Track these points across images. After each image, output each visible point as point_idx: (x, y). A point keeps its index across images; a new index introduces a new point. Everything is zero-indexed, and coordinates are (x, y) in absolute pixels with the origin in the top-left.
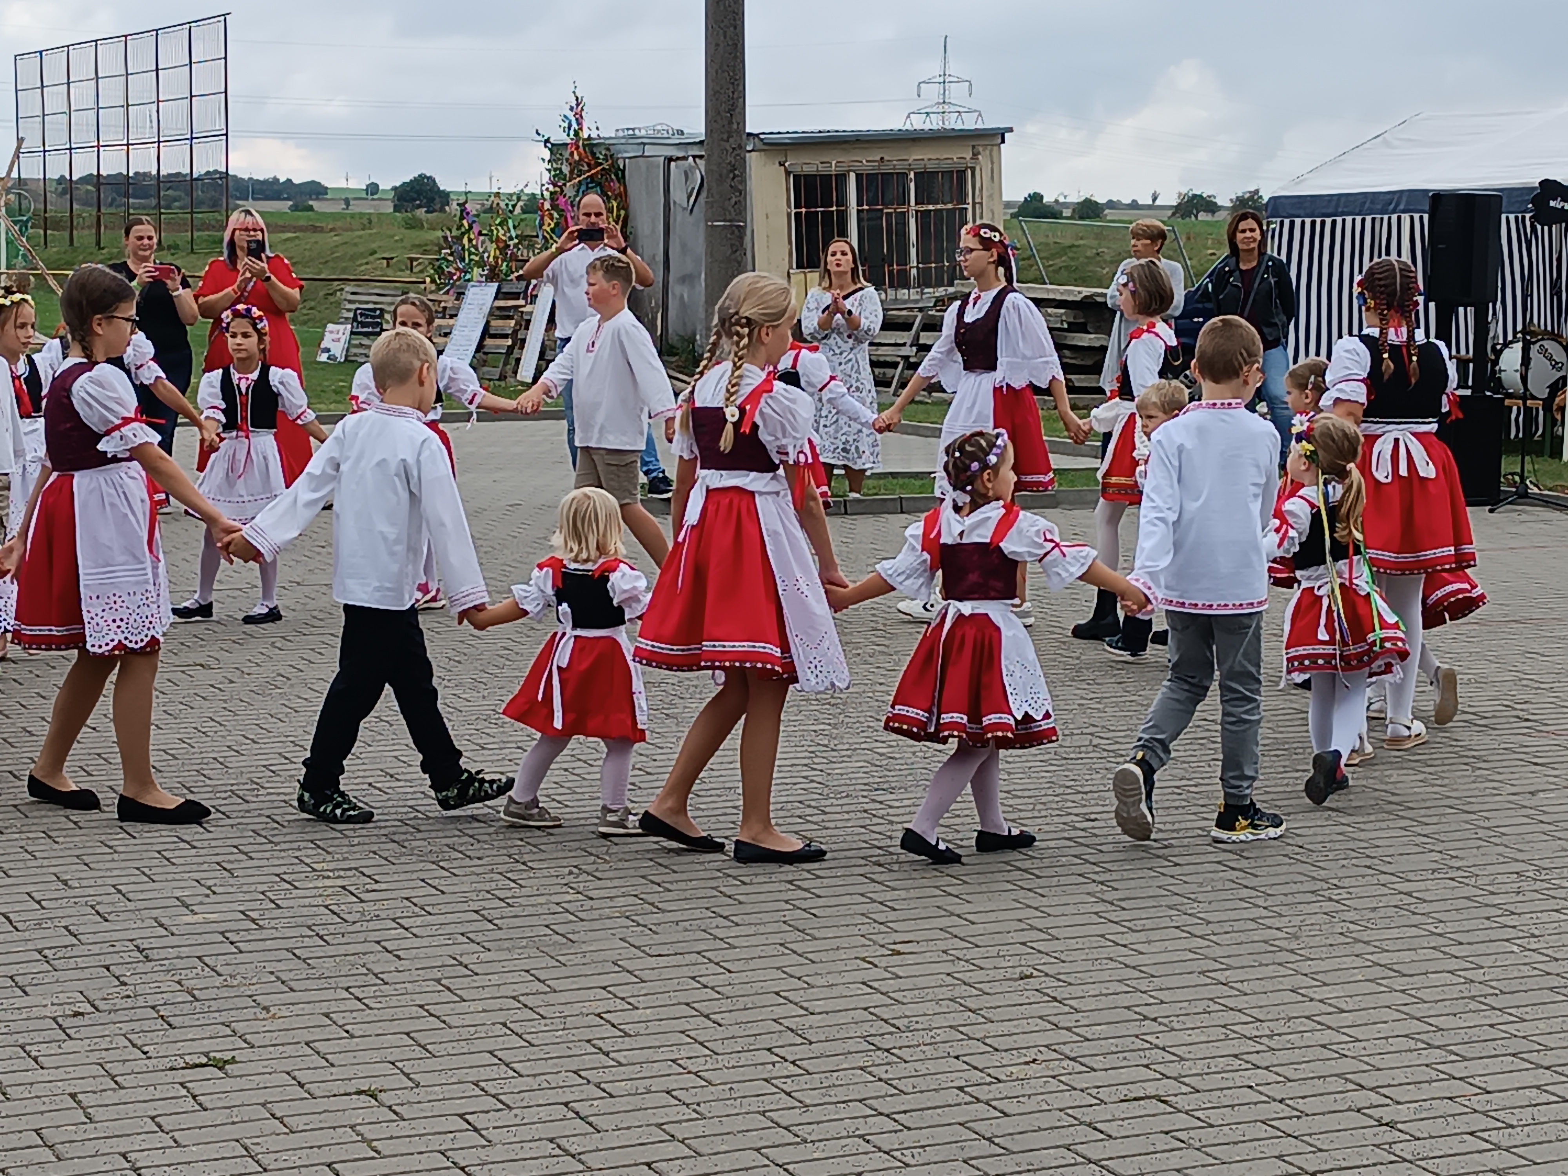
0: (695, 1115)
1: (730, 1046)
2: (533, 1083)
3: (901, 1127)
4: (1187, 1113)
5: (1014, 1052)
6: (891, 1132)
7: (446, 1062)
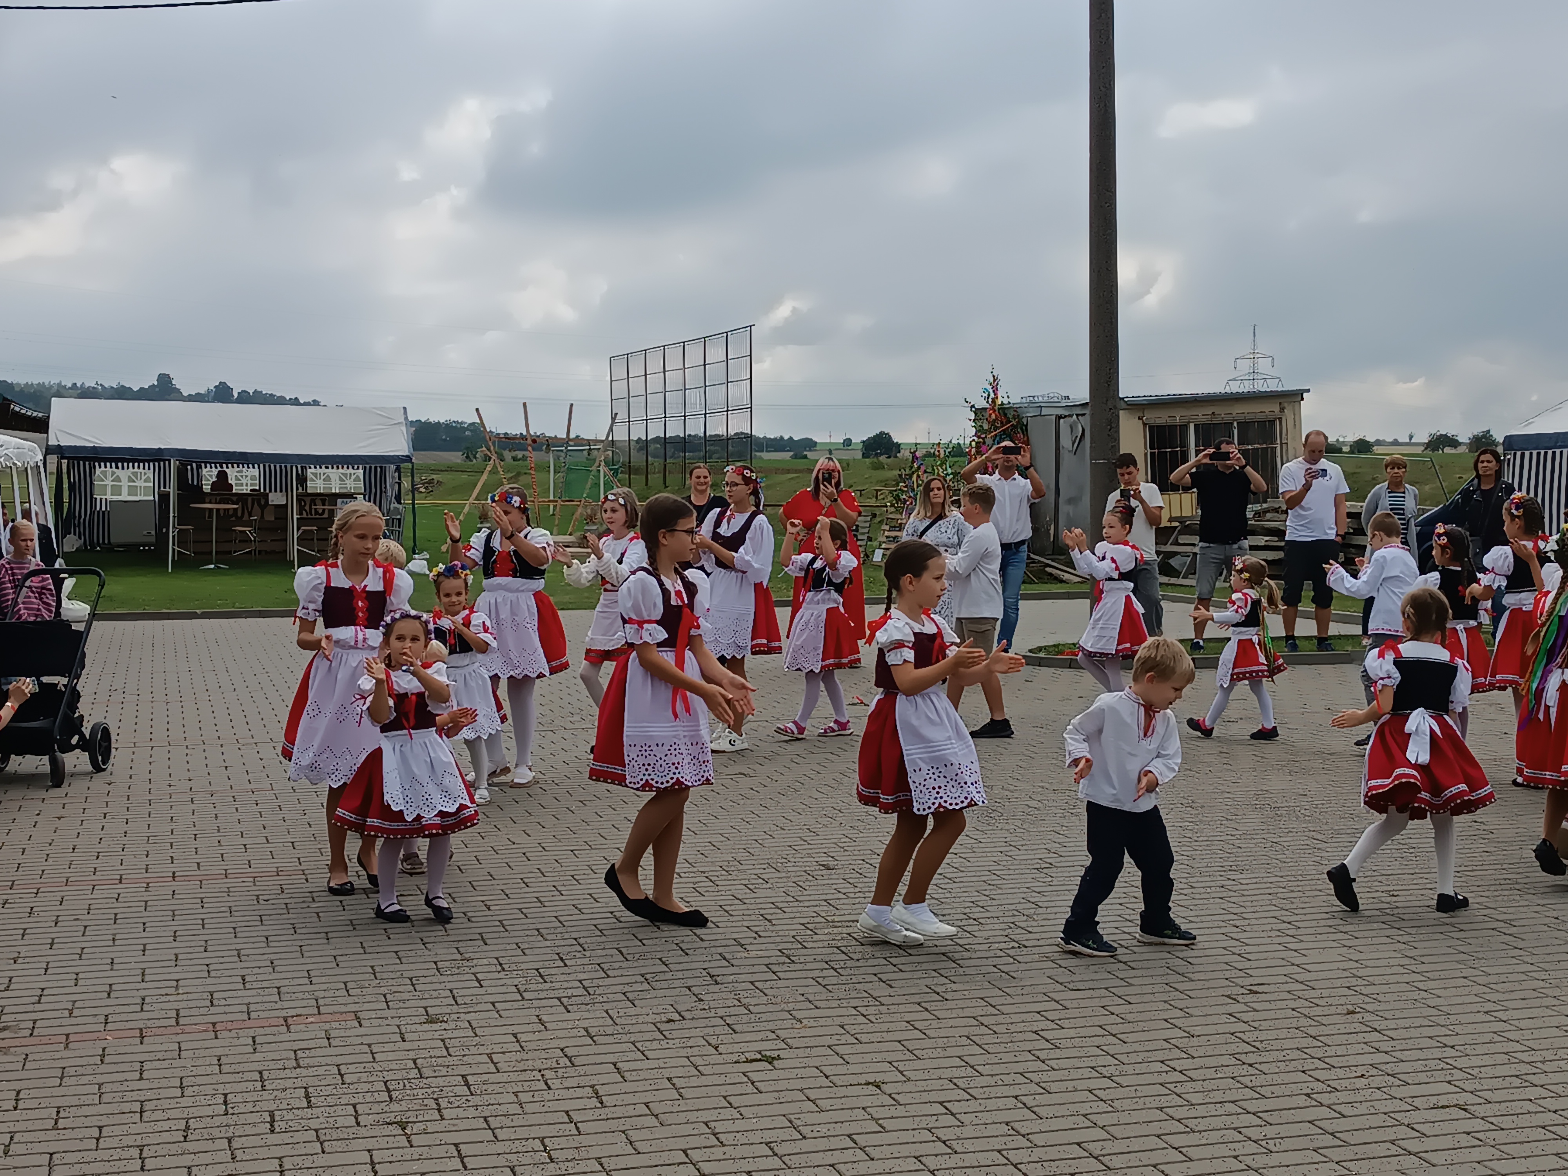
0: (1110, 1109)
1: (1133, 1058)
2: (991, 1081)
3: (1264, 1123)
4: (1482, 1119)
5: (1347, 1069)
6: (1257, 1126)
7: (928, 1064)
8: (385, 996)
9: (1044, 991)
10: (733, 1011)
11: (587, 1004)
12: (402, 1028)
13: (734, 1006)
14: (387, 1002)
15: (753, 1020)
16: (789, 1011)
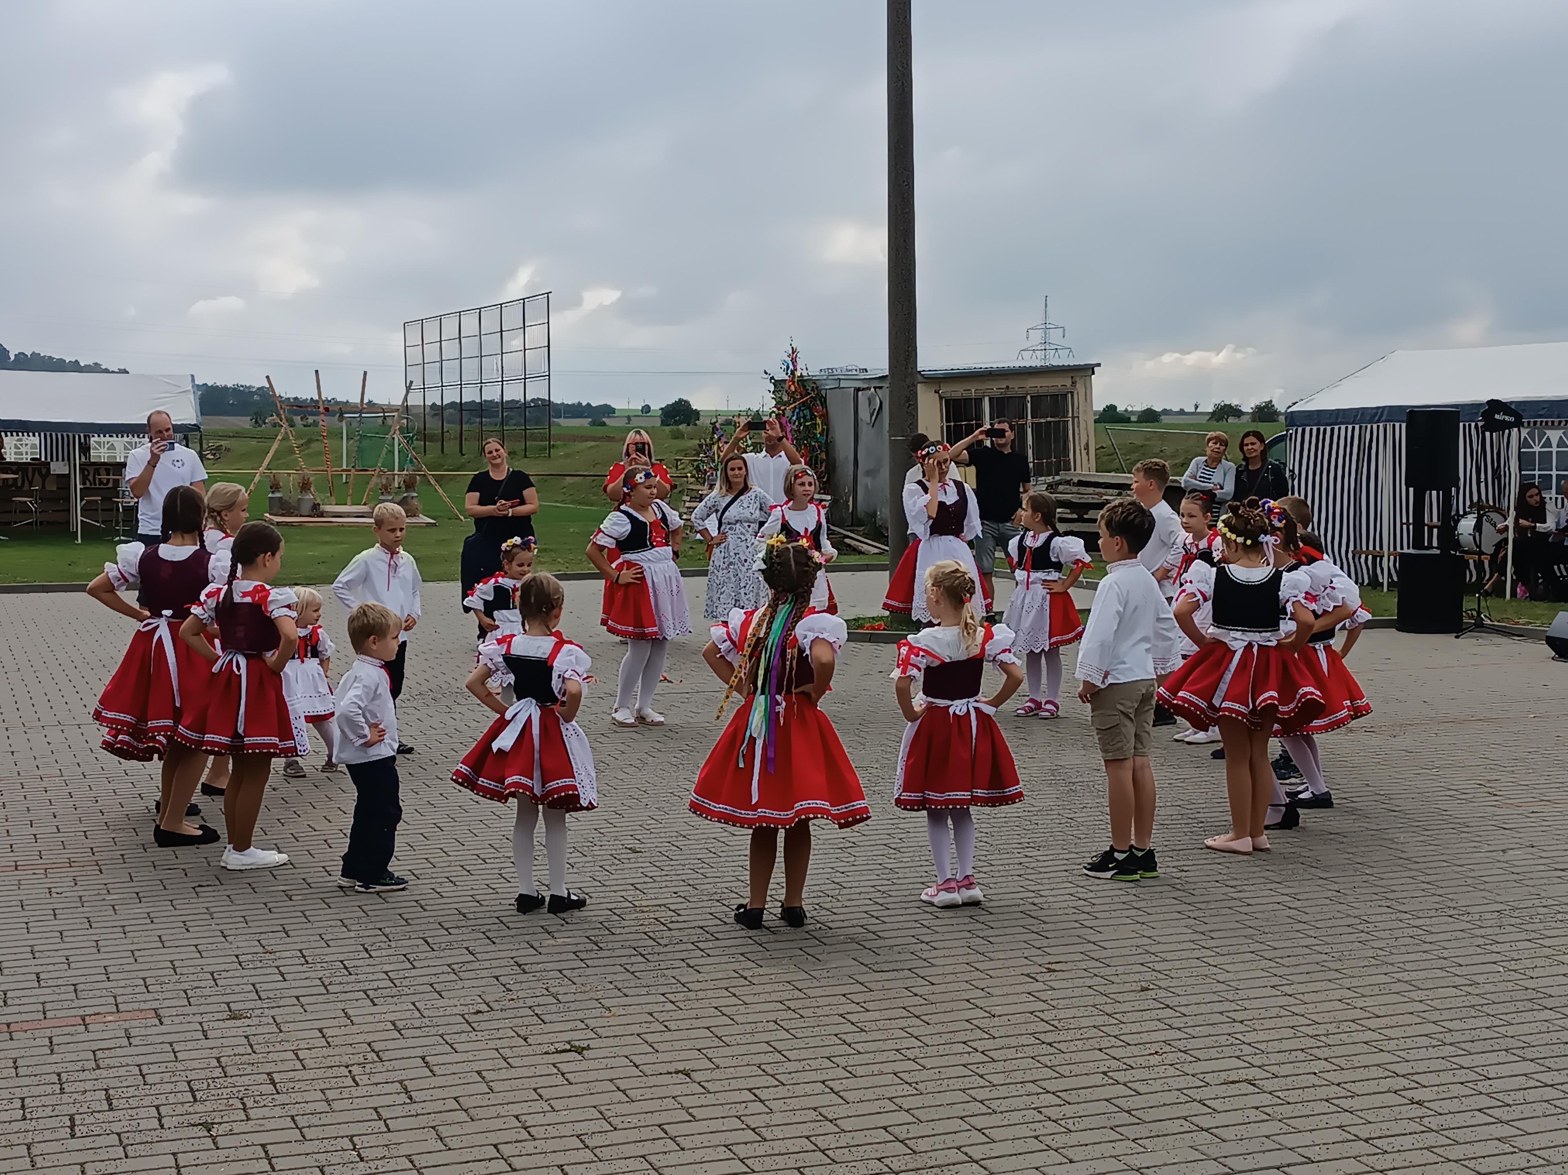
0: (915, 1092)
1: (936, 1040)
2: (799, 1066)
3: (1064, 1102)
4: (1270, 1093)
5: (1141, 1046)
6: (1057, 1106)
7: (737, 1050)
8: (185, 991)
9: (850, 973)
10: (540, 1000)
11: (392, 997)
12: (205, 1025)
13: (543, 995)
14: (188, 999)
15: (561, 1010)
16: (597, 1000)
